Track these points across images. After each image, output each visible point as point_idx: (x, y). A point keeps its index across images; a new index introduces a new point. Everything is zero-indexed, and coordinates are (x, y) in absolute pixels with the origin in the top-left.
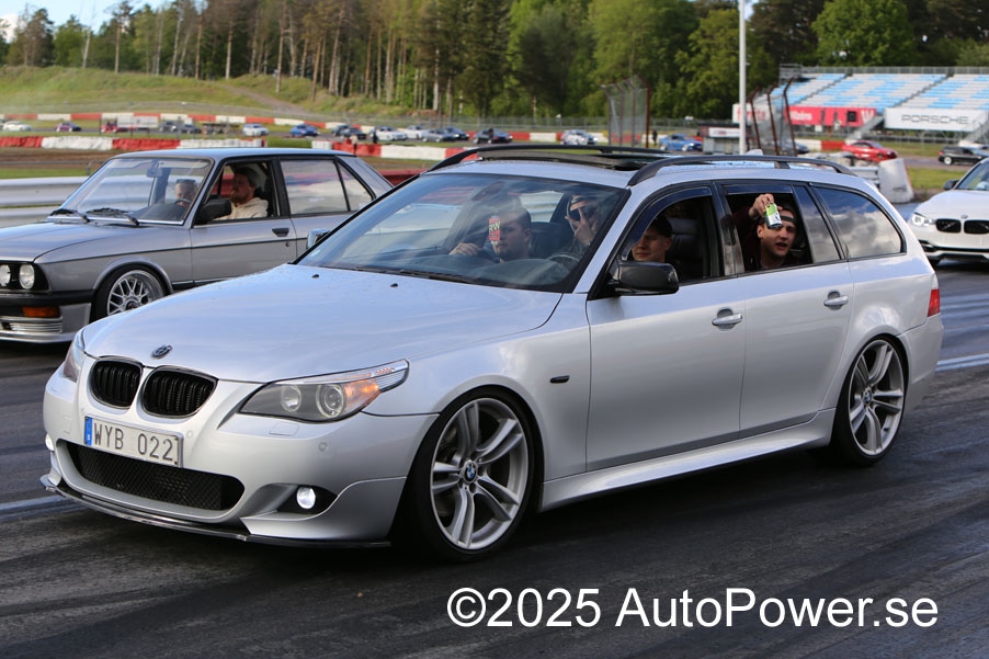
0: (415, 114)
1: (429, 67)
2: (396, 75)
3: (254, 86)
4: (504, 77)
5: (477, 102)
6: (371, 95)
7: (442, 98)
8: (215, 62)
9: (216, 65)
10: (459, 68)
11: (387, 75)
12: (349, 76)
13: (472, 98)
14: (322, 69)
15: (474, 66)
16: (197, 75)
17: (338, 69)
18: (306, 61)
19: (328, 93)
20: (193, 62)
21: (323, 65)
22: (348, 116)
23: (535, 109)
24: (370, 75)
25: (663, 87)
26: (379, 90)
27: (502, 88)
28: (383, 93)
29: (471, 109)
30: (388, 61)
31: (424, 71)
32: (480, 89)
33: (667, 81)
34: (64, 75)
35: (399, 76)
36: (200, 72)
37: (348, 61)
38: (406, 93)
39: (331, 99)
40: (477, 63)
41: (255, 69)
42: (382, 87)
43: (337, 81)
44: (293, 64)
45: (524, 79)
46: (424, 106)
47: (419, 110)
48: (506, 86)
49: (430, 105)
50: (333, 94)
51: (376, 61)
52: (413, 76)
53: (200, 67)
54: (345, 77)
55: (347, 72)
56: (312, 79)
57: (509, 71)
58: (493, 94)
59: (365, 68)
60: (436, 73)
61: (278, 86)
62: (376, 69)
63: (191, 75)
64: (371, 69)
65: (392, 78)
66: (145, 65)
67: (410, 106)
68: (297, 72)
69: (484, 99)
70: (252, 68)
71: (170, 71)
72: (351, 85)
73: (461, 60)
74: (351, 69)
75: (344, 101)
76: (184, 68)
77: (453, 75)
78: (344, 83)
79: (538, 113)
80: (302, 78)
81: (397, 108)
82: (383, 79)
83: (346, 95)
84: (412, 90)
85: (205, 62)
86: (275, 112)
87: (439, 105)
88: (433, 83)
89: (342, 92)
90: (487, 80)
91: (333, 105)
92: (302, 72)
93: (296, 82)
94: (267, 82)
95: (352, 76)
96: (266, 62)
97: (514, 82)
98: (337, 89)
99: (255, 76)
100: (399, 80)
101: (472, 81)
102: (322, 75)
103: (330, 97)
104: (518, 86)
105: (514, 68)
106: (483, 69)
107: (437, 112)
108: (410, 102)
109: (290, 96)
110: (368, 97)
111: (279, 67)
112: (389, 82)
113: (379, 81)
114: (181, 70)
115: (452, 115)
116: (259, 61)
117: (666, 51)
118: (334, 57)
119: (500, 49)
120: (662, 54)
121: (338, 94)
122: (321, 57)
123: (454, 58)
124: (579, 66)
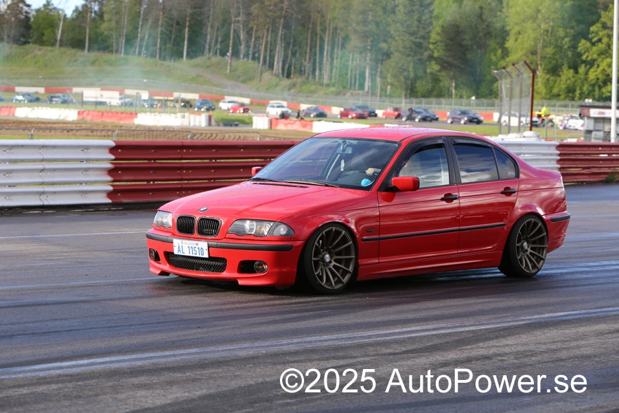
0: (348, 94)
1: (361, 53)
2: (332, 59)
3: (208, 67)
4: (427, 64)
5: (403, 85)
6: (310, 77)
7: (373, 81)
8: (174, 45)
9: (175, 48)
10: (388, 55)
11: (325, 59)
12: (291, 60)
13: (399, 81)
14: (268, 53)
15: (400, 52)
16: (158, 56)
17: (282, 53)
18: (255, 45)
19: (272, 74)
20: (155, 45)
21: (268, 50)
23: (453, 91)
24: (310, 59)
25: (567, 74)
26: (317, 73)
27: (425, 71)
28: (321, 75)
29: (398, 91)
30: (326, 47)
31: (357, 56)
32: (406, 73)
33: (570, 68)
34: (39, 53)
35: (335, 60)
36: (160, 53)
37: (291, 47)
38: (341, 76)
39: (275, 80)
40: (403, 50)
41: (209, 52)
42: (320, 70)
43: (281, 64)
44: (242, 48)
45: (444, 66)
46: (357, 88)
47: (352, 91)
48: (428, 71)
49: (362, 87)
50: (277, 76)
51: (315, 47)
52: (348, 61)
53: (160, 49)
54: (288, 60)
55: (290, 55)
56: (259, 62)
57: (431, 57)
58: (417, 78)
59: (306, 53)
60: (368, 58)
61: (229, 68)
62: (315, 54)
63: (153, 56)
64: (311, 54)
65: (328, 63)
66: (112, 46)
67: (344, 88)
68: (246, 55)
69: (410, 82)
70: (207, 51)
71: (135, 52)
72: (293, 68)
73: (390, 47)
74: (294, 54)
75: (286, 82)
76: (147, 49)
77: (382, 60)
78: (287, 65)
79: (456, 95)
80: (250, 61)
81: (333, 89)
82: (321, 64)
83: (288, 76)
84: (346, 74)
85: (165, 44)
86: (225, 90)
87: (369, 87)
88: (365, 68)
89: (285, 74)
90: (412, 65)
91: (277, 85)
92: (251, 56)
93: (244, 64)
94: (219, 64)
95: (293, 60)
96: (219, 46)
97: (434, 67)
98: (280, 71)
99: (209, 58)
100: (335, 65)
101: (400, 65)
102: (268, 58)
103: (274, 78)
104: (439, 71)
105: (436, 55)
106: (409, 55)
107: (368, 93)
108: (345, 84)
109: (239, 77)
110: (307, 78)
111: (230, 51)
112: (326, 67)
113: (317, 65)
114: (144, 51)
115: (381, 96)
116: (213, 45)
117: (570, 41)
118: (279, 42)
119: (423, 37)
120: (566, 44)
121: (281, 76)
122: (267, 42)
123: (384, 46)
124: (492, 54)
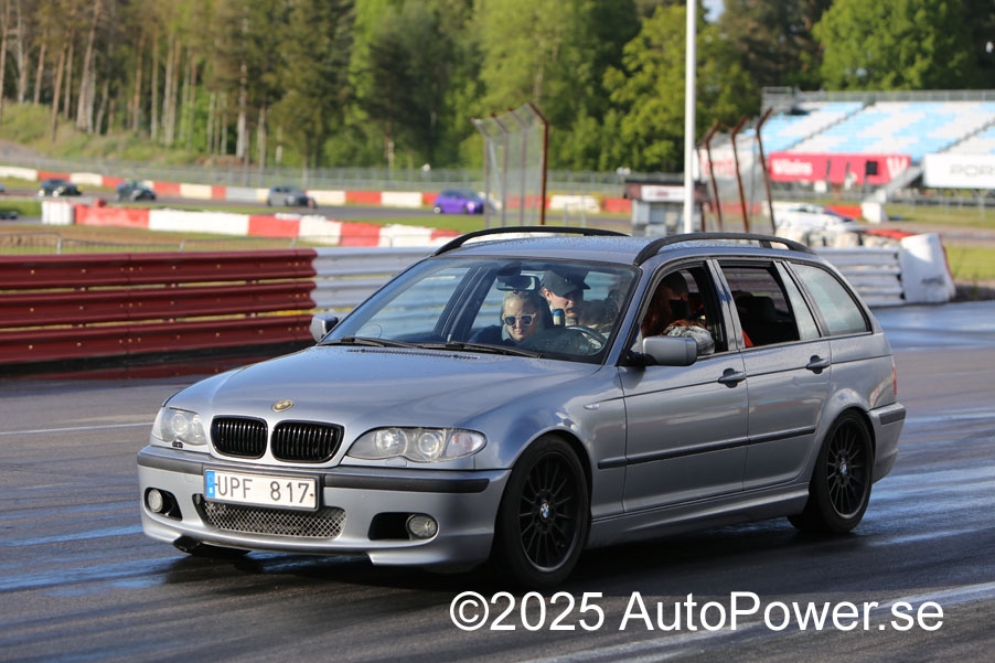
0: (209, 162)
1: (230, 90)
2: (180, 102)
4: (345, 108)
5: (304, 145)
6: (143, 133)
7: (252, 138)
10: (277, 94)
11: (166, 102)
12: (108, 103)
13: (296, 139)
14: (67, 92)
15: (299, 89)
17: (92, 92)
18: (43, 79)
19: (75, 128)
21: (68, 87)
22: (106, 164)
23: (391, 156)
24: (141, 103)
25: (584, 127)
26: (154, 125)
27: (341, 123)
28: (161, 129)
29: (295, 156)
30: (168, 80)
31: (223, 96)
32: (308, 126)
33: (589, 115)
35: (185, 104)
37: (108, 80)
38: (196, 130)
39: (79, 138)
40: (304, 86)
42: (159, 119)
43: (90, 110)
44: (22, 83)
45: (374, 110)
46: (224, 150)
47: (215, 156)
48: (348, 121)
49: (232, 149)
50: (84, 131)
51: (150, 82)
52: (208, 104)
54: (103, 105)
55: (105, 95)
56: (52, 106)
57: (352, 98)
58: (328, 133)
59: (134, 91)
60: (242, 100)
62: (150, 94)
64: (142, 92)
65: (173, 108)
67: (201, 150)
68: (29, 96)
69: (314, 141)
72: (111, 118)
73: (280, 81)
75: (100, 142)
77: (267, 104)
78: (101, 113)
79: (396, 162)
80: (36, 104)
81: (181, 154)
82: (160, 109)
83: (104, 131)
84: (205, 126)
87: (245, 150)
88: (237, 115)
89: (98, 128)
90: (318, 111)
91: (83, 147)
92: (37, 96)
93: (26, 111)
95: (112, 104)
97: (357, 115)
98: (90, 122)
100: (184, 111)
101: (297, 111)
102: (67, 101)
103: (79, 134)
104: (366, 121)
105: (360, 93)
106: (313, 95)
107: (243, 159)
108: (202, 144)
109: (16, 133)
110: (137, 135)
111: (2, 88)
112: (169, 114)
113: (154, 111)
115: (266, 165)
117: (591, 69)
118: (86, 72)
119: (338, 64)
120: (583, 73)
121: (90, 130)
122: (65, 73)
123: (269, 78)
124: (457, 92)
